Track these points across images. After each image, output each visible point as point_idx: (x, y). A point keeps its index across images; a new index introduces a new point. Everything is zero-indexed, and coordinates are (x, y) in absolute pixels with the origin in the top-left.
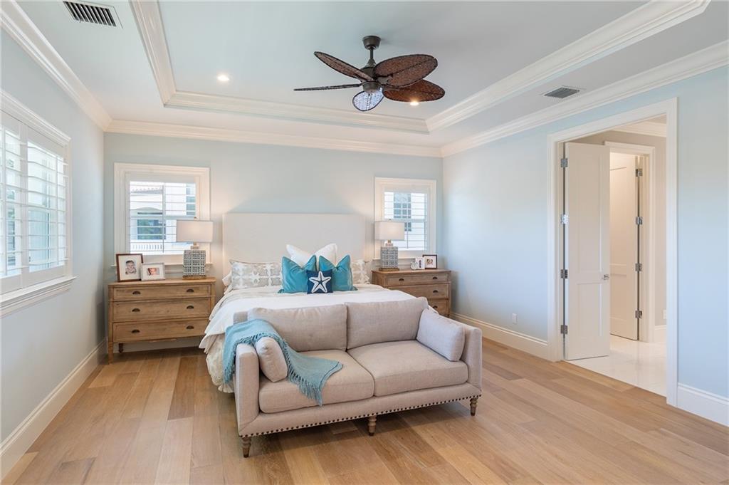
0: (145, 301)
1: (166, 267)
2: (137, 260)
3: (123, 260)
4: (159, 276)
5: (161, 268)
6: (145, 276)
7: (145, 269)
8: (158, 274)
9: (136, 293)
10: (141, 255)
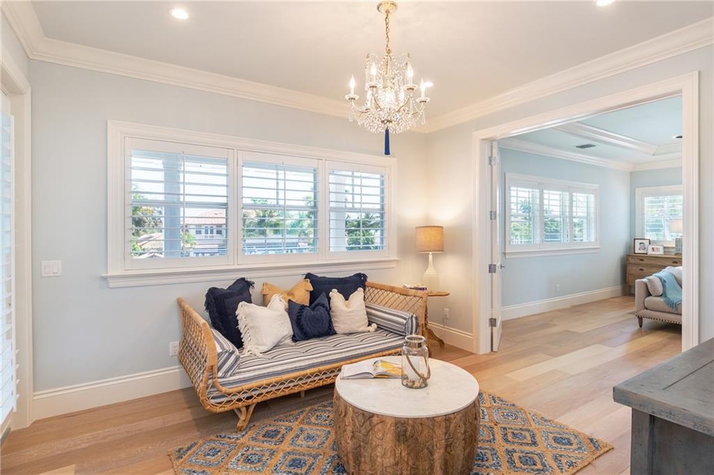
0: (646, 265)
1: (665, 248)
2: (646, 243)
3: (637, 242)
4: (660, 252)
5: (661, 248)
6: (650, 252)
7: (650, 247)
8: (658, 251)
9: (642, 260)
10: (649, 240)
